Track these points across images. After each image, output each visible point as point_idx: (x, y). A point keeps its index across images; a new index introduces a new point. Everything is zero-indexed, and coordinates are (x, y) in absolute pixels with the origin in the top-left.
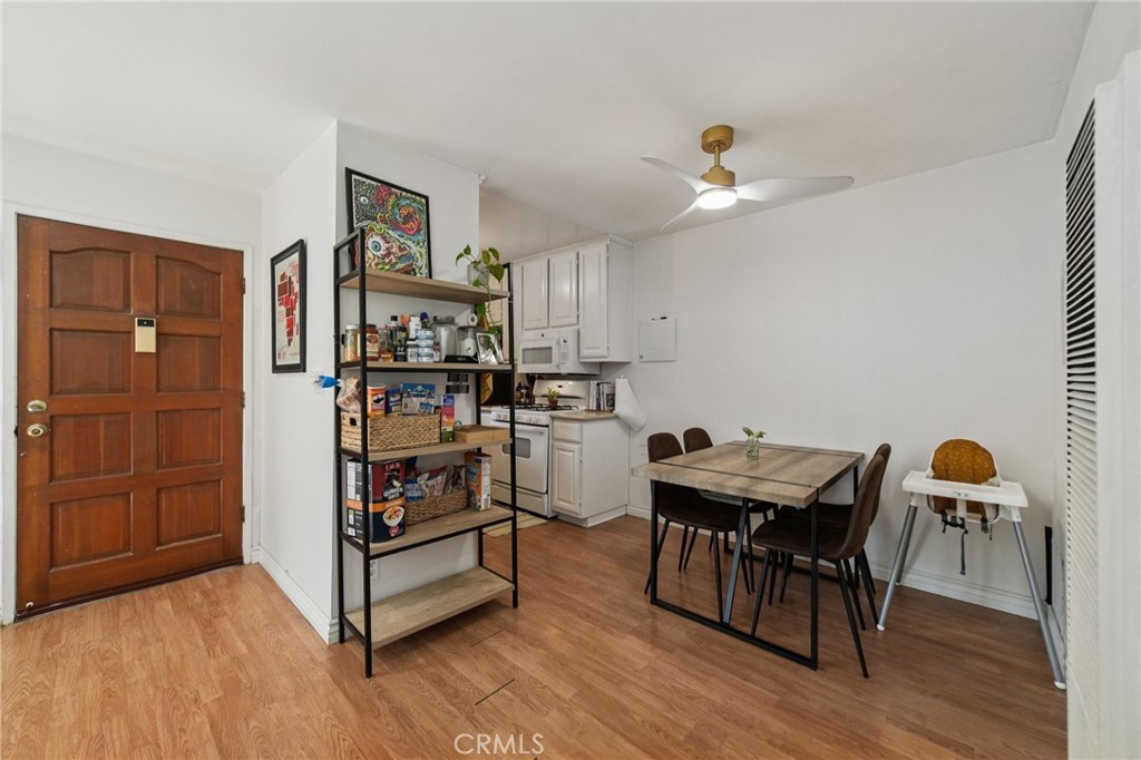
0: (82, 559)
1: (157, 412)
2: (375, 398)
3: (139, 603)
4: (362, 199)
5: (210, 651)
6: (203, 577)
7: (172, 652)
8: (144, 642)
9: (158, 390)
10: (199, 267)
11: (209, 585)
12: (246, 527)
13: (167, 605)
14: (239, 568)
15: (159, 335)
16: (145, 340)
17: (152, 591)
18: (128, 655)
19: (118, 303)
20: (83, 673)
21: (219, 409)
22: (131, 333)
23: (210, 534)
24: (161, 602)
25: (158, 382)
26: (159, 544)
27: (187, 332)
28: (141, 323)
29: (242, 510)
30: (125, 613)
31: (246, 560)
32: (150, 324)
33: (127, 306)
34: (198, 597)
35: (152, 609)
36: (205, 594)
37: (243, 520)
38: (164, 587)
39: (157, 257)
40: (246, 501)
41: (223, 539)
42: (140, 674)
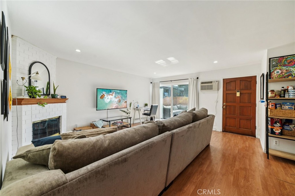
0: (230, 126)
1: (240, 106)
2: (271, 105)
3: (236, 136)
4: (273, 63)
5: (243, 144)
6: (248, 136)
7: (238, 142)
8: (235, 139)
9: (240, 102)
10: (247, 81)
11: (248, 138)
12: (257, 130)
13: (240, 137)
14: (255, 138)
15: (240, 93)
16: (238, 94)
17: (239, 135)
18: (232, 139)
19: (234, 89)
20: (227, 139)
21: (251, 106)
22: (236, 93)
23: (249, 129)
24: (239, 137)
25: (240, 101)
26: (240, 128)
27: (245, 92)
28: (237, 92)
29: (256, 127)
30: (234, 136)
31: (257, 137)
32: (239, 92)
33: (236, 89)
34: (245, 138)
35: (237, 137)
36: (246, 138)
37: (256, 129)
38: (240, 135)
39: (240, 81)
40: (257, 125)
41: (252, 131)
42: (233, 141)
